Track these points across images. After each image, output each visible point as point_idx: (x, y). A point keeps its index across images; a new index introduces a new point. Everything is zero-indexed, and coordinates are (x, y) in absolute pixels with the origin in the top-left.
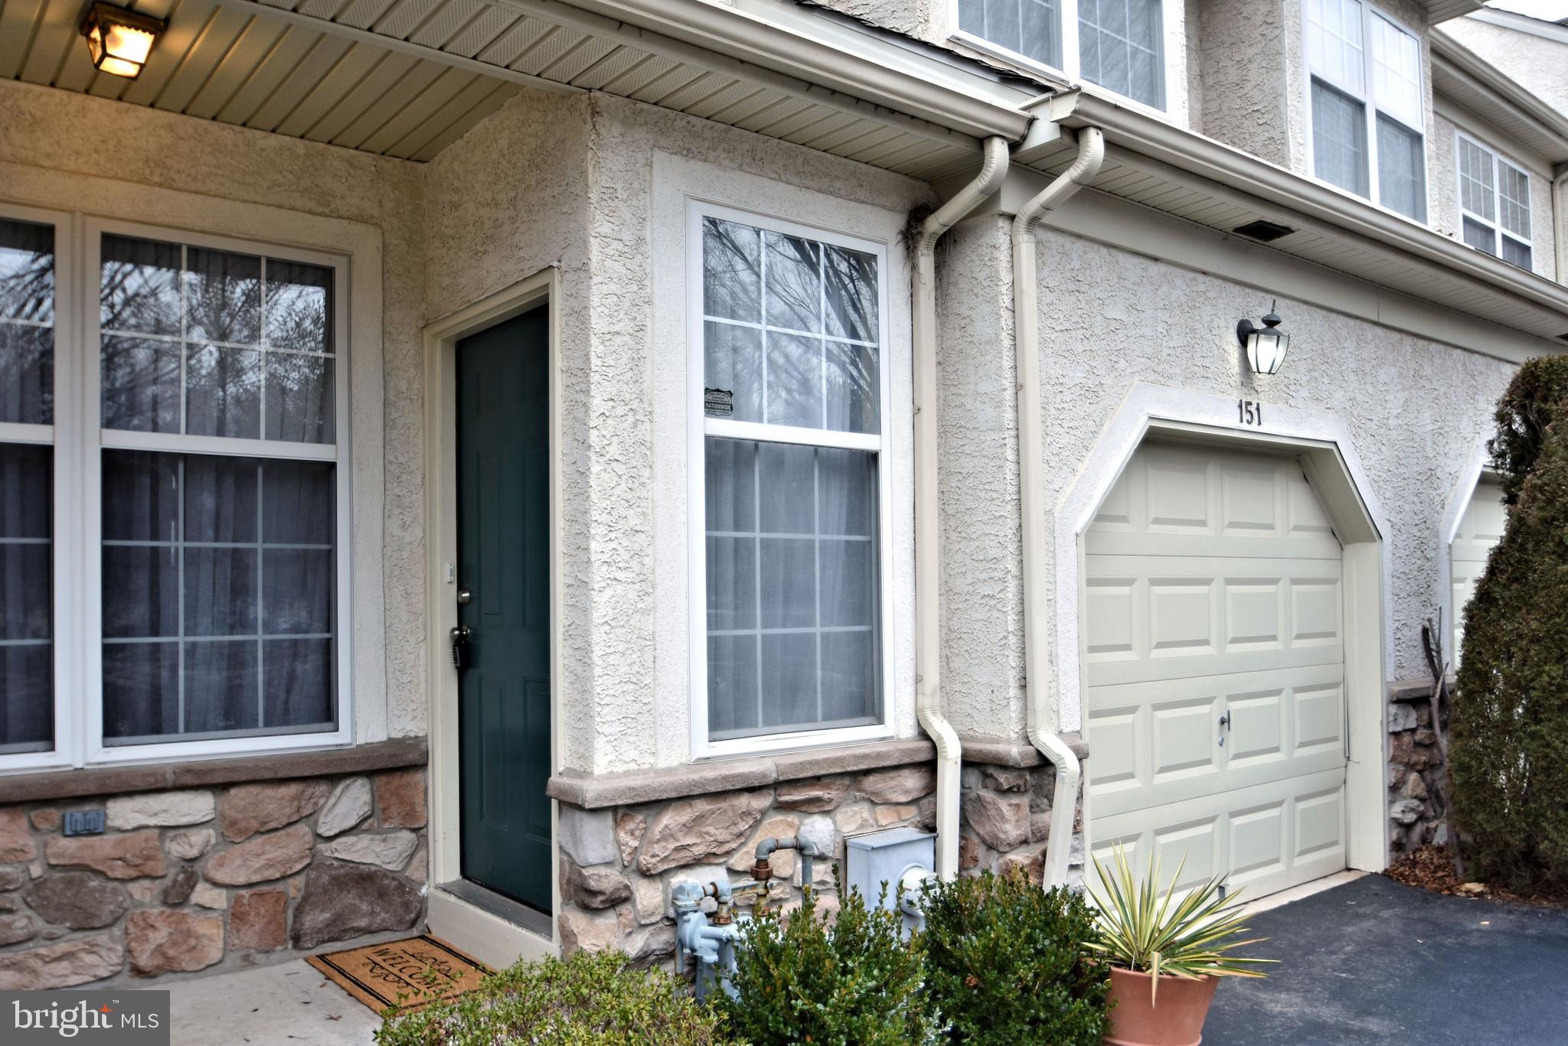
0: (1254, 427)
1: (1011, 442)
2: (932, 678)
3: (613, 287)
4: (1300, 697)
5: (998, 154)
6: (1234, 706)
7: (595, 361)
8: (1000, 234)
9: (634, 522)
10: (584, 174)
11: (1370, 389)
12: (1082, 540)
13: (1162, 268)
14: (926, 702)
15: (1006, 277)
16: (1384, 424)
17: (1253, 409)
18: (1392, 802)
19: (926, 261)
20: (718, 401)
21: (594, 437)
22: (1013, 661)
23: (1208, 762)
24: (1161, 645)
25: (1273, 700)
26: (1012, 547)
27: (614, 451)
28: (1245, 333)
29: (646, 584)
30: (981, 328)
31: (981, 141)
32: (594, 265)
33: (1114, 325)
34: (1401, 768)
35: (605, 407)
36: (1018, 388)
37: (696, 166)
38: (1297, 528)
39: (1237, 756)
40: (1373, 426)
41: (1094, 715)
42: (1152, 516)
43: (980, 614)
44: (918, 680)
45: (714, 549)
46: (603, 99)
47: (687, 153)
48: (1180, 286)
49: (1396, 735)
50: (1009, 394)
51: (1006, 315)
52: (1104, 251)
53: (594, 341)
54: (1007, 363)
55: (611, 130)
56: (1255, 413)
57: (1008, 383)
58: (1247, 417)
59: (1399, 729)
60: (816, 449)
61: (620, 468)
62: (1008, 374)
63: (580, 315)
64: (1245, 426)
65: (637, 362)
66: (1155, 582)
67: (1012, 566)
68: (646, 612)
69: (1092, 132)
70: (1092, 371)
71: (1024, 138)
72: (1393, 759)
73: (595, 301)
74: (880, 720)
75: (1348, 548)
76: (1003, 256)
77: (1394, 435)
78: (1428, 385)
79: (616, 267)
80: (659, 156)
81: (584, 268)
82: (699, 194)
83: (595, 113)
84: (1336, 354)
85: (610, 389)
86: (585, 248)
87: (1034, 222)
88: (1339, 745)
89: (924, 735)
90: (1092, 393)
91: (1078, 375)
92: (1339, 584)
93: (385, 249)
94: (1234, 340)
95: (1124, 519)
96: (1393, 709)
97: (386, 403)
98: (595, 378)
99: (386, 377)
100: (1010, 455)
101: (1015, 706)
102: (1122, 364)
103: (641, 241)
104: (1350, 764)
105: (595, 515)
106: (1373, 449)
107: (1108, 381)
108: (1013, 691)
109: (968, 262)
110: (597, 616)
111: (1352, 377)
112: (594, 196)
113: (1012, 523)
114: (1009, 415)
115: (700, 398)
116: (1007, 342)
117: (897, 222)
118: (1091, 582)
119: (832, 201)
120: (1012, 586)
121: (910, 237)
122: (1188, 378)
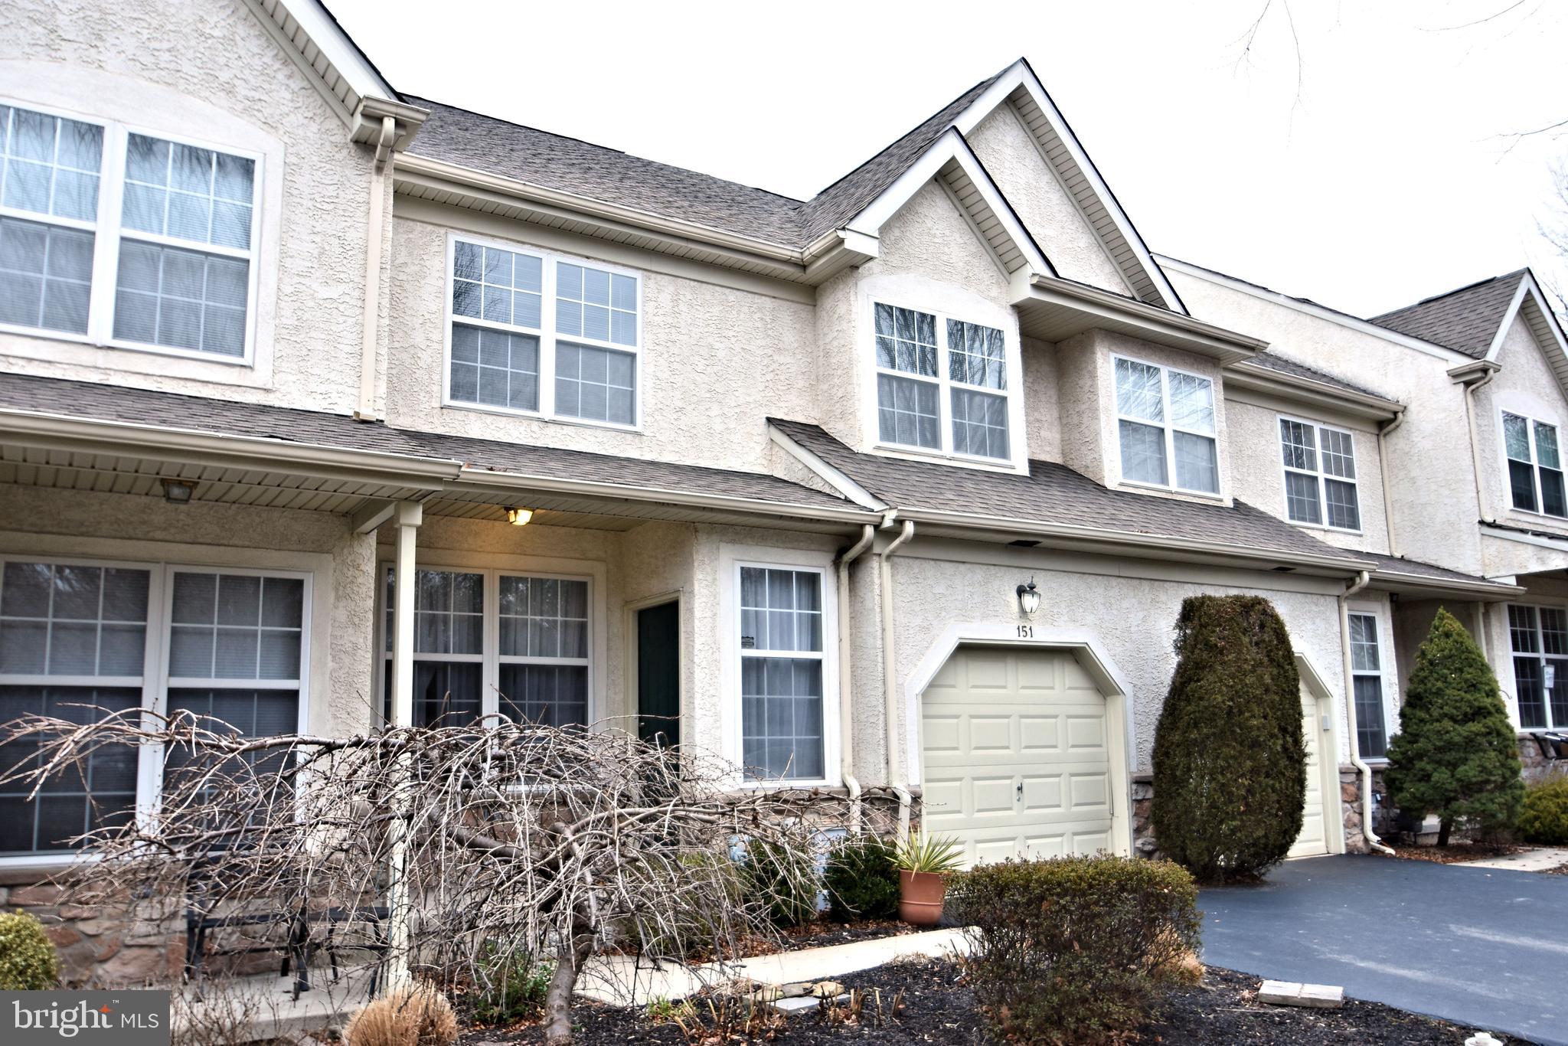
0: (1028, 638)
1: (880, 654)
2: (849, 759)
3: (704, 599)
4: (1074, 779)
5: (869, 531)
6: (1027, 781)
7: (696, 629)
8: (875, 563)
9: (712, 692)
10: (692, 555)
11: (1115, 612)
12: (920, 697)
13: (968, 566)
14: (845, 770)
15: (877, 581)
16: (1128, 630)
17: (1027, 630)
18: (1135, 839)
19: (844, 574)
20: (747, 642)
21: (696, 660)
22: (882, 751)
23: (1010, 809)
24: (977, 748)
25: (1056, 780)
26: (881, 701)
27: (704, 664)
28: (1021, 591)
29: (717, 717)
30: (868, 604)
31: (862, 526)
32: (696, 592)
33: (938, 596)
34: (1143, 820)
35: (701, 647)
36: (883, 630)
37: (737, 546)
38: (1070, 688)
39: (1029, 808)
40: (1118, 632)
41: (928, 781)
42: (971, 684)
43: (870, 731)
44: (842, 760)
45: (746, 704)
46: (699, 526)
47: (733, 542)
48: (978, 574)
49: (1138, 801)
50: (879, 633)
51: (877, 598)
52: (932, 562)
53: (696, 621)
54: (878, 619)
55: (702, 538)
56: (1029, 632)
57: (879, 629)
58: (1022, 633)
59: (1139, 798)
60: (793, 660)
61: (706, 671)
62: (879, 624)
63: (691, 610)
64: (1022, 638)
65: (713, 629)
66: (972, 717)
67: (881, 709)
68: (718, 728)
69: (907, 523)
70: (926, 619)
71: (881, 523)
72: (1136, 815)
73: (696, 605)
74: (824, 778)
75: (1108, 699)
76: (876, 572)
77: (1135, 636)
78: (1163, 606)
79: (705, 591)
80: (722, 545)
81: (692, 592)
82: (739, 557)
83: (696, 531)
84: (1088, 596)
85: (703, 640)
86: (693, 585)
87: (889, 557)
88: (1106, 807)
89: (845, 786)
90: (926, 629)
91: (918, 621)
92: (1103, 719)
93: (608, 572)
94: (1015, 596)
95: (953, 686)
96: (1134, 787)
97: (608, 640)
98: (696, 636)
99: (608, 626)
100: (880, 660)
101: (883, 771)
102: (944, 614)
103: (715, 579)
104: (1114, 819)
105: (696, 689)
106: (1117, 644)
107: (935, 623)
108: (883, 765)
109: (863, 574)
110: (697, 730)
111: (1101, 607)
112: (696, 564)
113: (881, 690)
114: (879, 642)
115: (739, 641)
116: (878, 610)
117: (831, 557)
118: (925, 717)
119: (799, 552)
120: (882, 718)
121: (837, 564)
122: (985, 617)
